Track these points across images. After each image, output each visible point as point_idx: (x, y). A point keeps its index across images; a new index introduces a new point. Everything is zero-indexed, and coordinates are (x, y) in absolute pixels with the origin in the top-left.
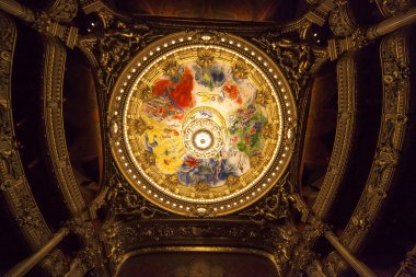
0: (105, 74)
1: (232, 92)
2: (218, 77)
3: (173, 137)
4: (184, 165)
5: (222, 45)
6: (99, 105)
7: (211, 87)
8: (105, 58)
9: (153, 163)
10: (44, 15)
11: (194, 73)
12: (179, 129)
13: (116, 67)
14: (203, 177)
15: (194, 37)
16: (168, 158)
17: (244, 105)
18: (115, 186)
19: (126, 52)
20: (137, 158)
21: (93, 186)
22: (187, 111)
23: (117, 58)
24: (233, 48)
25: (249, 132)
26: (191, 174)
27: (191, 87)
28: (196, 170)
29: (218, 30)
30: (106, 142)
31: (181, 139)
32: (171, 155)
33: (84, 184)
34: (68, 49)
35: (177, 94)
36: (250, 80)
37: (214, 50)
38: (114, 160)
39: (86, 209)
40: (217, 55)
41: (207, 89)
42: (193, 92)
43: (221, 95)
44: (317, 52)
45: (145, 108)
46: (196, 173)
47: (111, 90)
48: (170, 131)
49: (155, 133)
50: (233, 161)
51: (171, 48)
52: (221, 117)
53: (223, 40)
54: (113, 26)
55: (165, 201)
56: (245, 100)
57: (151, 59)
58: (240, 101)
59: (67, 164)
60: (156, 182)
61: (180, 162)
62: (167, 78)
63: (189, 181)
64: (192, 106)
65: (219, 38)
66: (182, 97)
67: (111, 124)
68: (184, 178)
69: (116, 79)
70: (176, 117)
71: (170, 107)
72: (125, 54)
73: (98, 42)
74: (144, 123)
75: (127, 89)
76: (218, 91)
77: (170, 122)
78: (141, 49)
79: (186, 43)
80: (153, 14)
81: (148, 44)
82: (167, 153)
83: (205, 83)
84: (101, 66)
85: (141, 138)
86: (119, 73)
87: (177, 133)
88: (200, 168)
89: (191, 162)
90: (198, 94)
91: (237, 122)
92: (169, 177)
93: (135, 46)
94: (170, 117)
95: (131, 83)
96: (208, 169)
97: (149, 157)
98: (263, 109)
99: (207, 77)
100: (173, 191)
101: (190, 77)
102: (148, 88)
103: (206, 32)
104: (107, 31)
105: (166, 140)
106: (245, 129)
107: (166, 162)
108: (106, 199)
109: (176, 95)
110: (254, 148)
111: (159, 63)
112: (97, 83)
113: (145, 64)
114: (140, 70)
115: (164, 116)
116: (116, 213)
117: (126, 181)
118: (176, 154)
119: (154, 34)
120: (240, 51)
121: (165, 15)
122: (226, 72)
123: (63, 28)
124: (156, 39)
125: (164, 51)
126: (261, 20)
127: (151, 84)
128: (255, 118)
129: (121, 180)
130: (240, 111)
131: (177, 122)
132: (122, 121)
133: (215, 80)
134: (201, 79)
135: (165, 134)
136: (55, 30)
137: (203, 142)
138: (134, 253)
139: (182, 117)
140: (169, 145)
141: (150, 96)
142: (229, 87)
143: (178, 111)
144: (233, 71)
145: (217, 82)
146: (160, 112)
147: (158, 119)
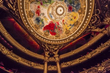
0: (59, 47)
1: (38, 12)
2: (38, 20)
3: (65, 21)
4: (73, 11)
5: (29, 26)
6: (68, 44)
7: (42, 20)
8: (56, 49)
9: (77, 22)
10: (56, 61)
11: (43, 28)
13: (56, 46)
15: (35, 34)
16: (73, 18)
17: (39, 4)
18: (90, 28)
19: (51, 46)
20: (78, 27)
21: (93, 34)
22: (54, 22)
23: (54, 47)
24: (27, 22)
26: (75, 6)
27: (47, 26)
28: (72, 5)
29: (27, 29)
30: (77, 38)
31: (64, 18)
33: (93, 36)
34: (59, 55)
36: (30, 9)
37: (33, 27)
38: (82, 33)
39: (102, 32)
40: (33, 25)
41: (44, 21)
42: (48, 24)
43: (42, 15)
46: (74, 4)
47: (62, 44)
48: (64, 23)
49: (67, 27)
51: (42, 37)
52: (48, 10)
53: (28, 26)
54: (48, 51)
55: (90, 8)
56: (37, 5)
57: (48, 40)
58: (39, 7)
59: (88, 43)
60: (84, 17)
61: (72, 13)
62: (50, 34)
63: (78, 5)
64: (52, 22)
65: (29, 28)
66: (52, 26)
67: (71, 39)
68: (78, 7)
69: (59, 44)
70: (58, 24)
71: (56, 28)
72: (52, 46)
73: (53, 51)
74: (66, 32)
75: (59, 41)
76: (42, 17)
78: (48, 43)
79: (37, 35)
80: (39, 45)
81: (46, 43)
82: (71, 20)
83: (43, 23)
84: (58, 48)
85: (71, 30)
86: (57, 45)
87: (63, 21)
88: (71, 4)
89: (70, 9)
90: (47, 22)
91: (46, 2)
92: (80, 13)
93: (48, 45)
94: (60, 26)
95: (57, 41)
99: (41, 23)
100: (85, 8)
102: (56, 36)
103: (31, 32)
104: (50, 51)
105: (67, 23)
107: (75, 18)
108: (96, 29)
109: (52, 28)
111: (48, 38)
112: (63, 47)
113: (50, 40)
114: (53, 41)
115: (60, 28)
116: (101, 23)
117: (87, 26)
118: (70, 16)
119: (42, 43)
120: (26, 19)
121: (36, 43)
122: (35, 19)
123: (56, 58)
124: (43, 42)
125: (44, 38)
126: (13, 19)
127: (54, 36)
129: (87, 28)
130: (41, 4)
131: (60, 23)
132: (69, 38)
134: (42, 25)
135: (66, 24)
136: (57, 59)
137: (61, 10)
139: (57, 23)
140: (68, 21)
141: (58, 35)
142: (38, 14)
143: (56, 25)
144: (33, 17)
145: (40, 19)
146: (60, 30)
147: (62, 29)
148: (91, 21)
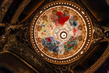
2: (75, 24)
3: (50, 29)
4: (46, 38)
5: (84, 18)
7: (71, 25)
9: (39, 31)
11: (70, 18)
12: (54, 28)
14: (48, 46)
15: (80, 10)
17: (75, 37)
18: (26, 26)
20: (37, 25)
22: (60, 25)
25: (70, 44)
26: (46, 43)
27: (66, 21)
32: (45, 33)
35: (61, 19)
36: (81, 31)
40: (79, 19)
41: (69, 25)
42: (66, 22)
43: (72, 29)
44: (105, 38)
45: (50, 15)
48: (51, 26)
49: (47, 23)
50: (60, 48)
53: (86, 17)
55: (34, 44)
58: (75, 34)
60: (36, 36)
62: (63, 13)
63: (44, 44)
64: (62, 25)
66: (62, 21)
68: (43, 42)
70: (56, 24)
71: (57, 20)
74: (47, 18)
75: (53, 6)
76: (72, 27)
77: (53, 24)
82: (45, 31)
83: (70, 23)
87: (52, 28)
88: (50, 43)
90: (67, 24)
92: (39, 38)
94: (54, 23)
95: (56, 5)
96: (52, 45)
97: (39, 28)
98: (78, 41)
100: (38, 43)
101: (68, 18)
102: (56, 11)
105: (48, 28)
106: (70, 43)
107: (42, 33)
108: (20, 28)
110: (68, 49)
114: (61, 5)
115: (53, 21)
117: (30, 28)
118: (47, 34)
122: (77, 25)
127: (58, 11)
128: (75, 42)
130: (73, 37)
131: (55, 26)
132: (43, 12)
133: (73, 24)
134: (71, 21)
135: (49, 26)
138: (10, 52)
139: (57, 26)
140: (47, 30)
141: (55, 13)
142: (75, 29)
143: (58, 23)
144: (79, 26)
145: (73, 25)
146: (53, 19)
147: (51, 21)
148: (29, 34)
